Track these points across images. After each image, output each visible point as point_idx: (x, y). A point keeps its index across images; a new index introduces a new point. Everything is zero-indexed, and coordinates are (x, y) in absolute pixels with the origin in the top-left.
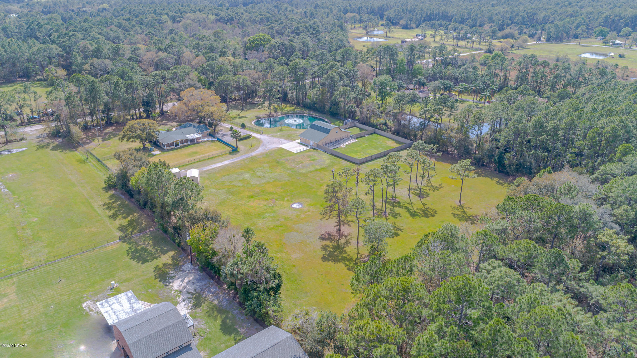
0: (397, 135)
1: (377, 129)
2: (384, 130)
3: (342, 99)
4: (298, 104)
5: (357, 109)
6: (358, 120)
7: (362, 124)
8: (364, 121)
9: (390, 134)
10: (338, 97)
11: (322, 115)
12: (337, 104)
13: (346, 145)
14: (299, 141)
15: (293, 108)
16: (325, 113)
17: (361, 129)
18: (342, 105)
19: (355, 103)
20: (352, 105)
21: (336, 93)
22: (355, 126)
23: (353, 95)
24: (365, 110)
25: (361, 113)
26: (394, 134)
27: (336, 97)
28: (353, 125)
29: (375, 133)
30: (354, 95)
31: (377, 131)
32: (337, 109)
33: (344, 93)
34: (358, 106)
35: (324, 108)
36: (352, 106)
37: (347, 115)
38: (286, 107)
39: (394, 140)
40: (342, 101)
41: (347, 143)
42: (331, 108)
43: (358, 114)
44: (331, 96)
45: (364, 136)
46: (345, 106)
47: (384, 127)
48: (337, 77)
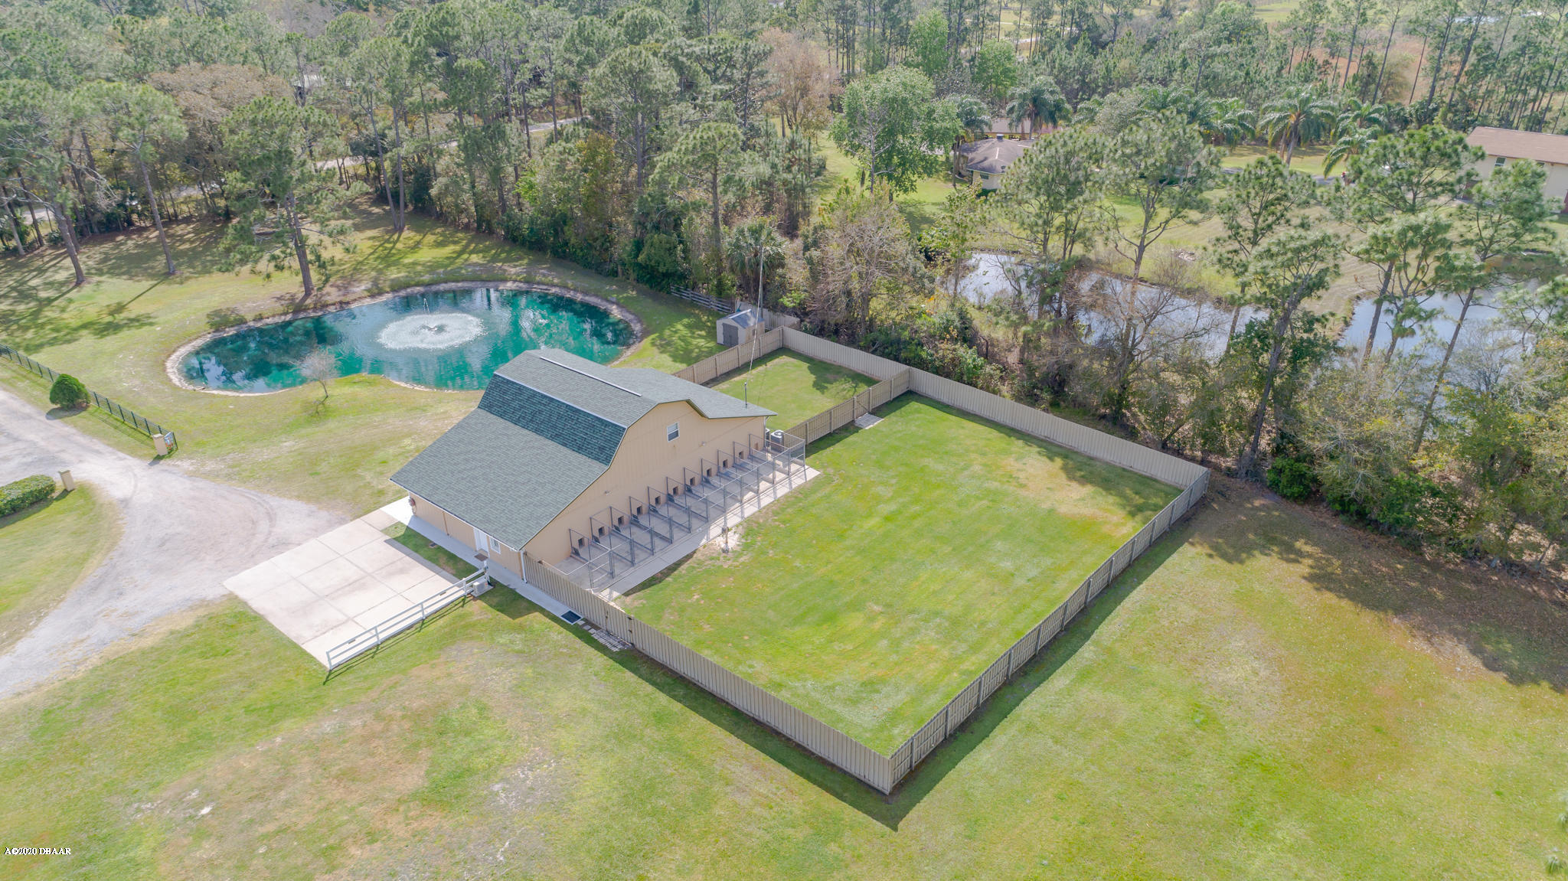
0: (1054, 406)
1: (922, 364)
2: (967, 377)
3: (699, 194)
4: (483, 227)
5: (788, 247)
6: (801, 311)
7: (820, 331)
8: (838, 316)
9: (1004, 405)
10: (674, 180)
11: (591, 282)
12: (671, 221)
13: (751, 528)
14: (401, 511)
15: (449, 250)
16: (615, 273)
17: (824, 372)
18: (699, 225)
19: (767, 209)
20: (749, 222)
21: (661, 160)
22: (783, 350)
23: (753, 168)
24: (835, 250)
25: (816, 270)
26: (1029, 397)
27: (662, 183)
28: (771, 341)
29: (910, 395)
30: (765, 170)
31: (929, 382)
32: (671, 250)
33: (706, 157)
34: (790, 229)
35: (608, 242)
36: (756, 232)
37: (729, 278)
38: (417, 246)
39: (1050, 448)
40: (697, 207)
41: (750, 510)
42: (639, 246)
43: (797, 273)
44: (641, 179)
45: (850, 428)
46: (716, 237)
47: (968, 356)
48: (663, 77)
